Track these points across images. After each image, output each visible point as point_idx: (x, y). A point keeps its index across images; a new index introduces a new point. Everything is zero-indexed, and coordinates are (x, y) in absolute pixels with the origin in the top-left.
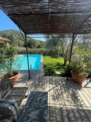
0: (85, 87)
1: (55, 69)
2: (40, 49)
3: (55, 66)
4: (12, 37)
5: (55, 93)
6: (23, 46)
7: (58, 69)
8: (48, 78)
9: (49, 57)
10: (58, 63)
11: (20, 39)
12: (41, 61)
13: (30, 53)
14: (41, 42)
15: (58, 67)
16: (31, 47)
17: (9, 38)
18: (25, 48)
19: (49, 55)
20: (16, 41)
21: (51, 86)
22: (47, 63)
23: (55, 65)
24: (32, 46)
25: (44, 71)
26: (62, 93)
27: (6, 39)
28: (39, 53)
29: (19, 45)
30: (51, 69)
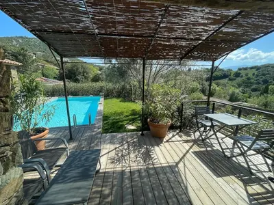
0: (167, 141)
1: (126, 122)
2: (98, 83)
3: (127, 116)
4: (24, 56)
5: (117, 154)
6: (55, 78)
7: (133, 121)
8: (108, 135)
9: (118, 100)
10: (133, 110)
11: (47, 61)
12: (99, 108)
13: (75, 94)
14: (101, 69)
15: (133, 117)
16: (76, 81)
17: (15, 56)
18: (62, 83)
19: (118, 96)
20: (35, 64)
21: (112, 147)
22: (113, 111)
23: (128, 114)
24: (79, 77)
25: (104, 126)
26: (129, 154)
27: (10, 61)
28: (97, 93)
29: (44, 75)
30: (118, 122)
